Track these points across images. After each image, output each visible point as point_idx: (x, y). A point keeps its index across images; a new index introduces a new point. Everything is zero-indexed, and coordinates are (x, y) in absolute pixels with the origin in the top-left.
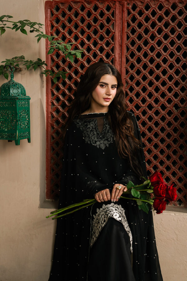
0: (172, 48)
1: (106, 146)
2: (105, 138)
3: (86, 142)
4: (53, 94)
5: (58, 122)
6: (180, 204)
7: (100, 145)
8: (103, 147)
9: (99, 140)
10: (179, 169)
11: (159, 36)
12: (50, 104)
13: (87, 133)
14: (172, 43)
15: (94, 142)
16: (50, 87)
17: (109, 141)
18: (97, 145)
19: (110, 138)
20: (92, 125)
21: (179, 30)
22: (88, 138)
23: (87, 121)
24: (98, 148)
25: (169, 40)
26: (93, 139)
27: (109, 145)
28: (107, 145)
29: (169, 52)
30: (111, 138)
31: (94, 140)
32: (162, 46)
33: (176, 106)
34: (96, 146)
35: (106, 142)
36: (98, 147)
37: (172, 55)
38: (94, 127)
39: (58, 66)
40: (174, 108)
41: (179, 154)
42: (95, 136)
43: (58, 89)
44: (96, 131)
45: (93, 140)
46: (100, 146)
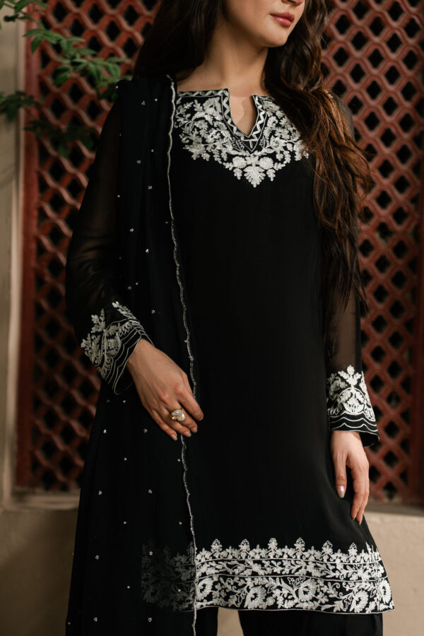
0: (375, 71)
1: (267, 178)
2: (265, 150)
3: (194, 157)
4: (43, 186)
5: (54, 265)
6: (391, 497)
7: (245, 170)
8: (255, 178)
9: (240, 154)
10: (389, 400)
11: (340, 38)
12: (35, 213)
13: (196, 132)
14: (376, 59)
15: (225, 158)
16: (35, 165)
17: (278, 162)
18: (234, 168)
19: (282, 152)
20: (210, 111)
21: (394, 24)
22: (203, 145)
23: (194, 95)
24: (239, 178)
25: (368, 49)
26: (218, 148)
27: (277, 173)
28: (271, 175)
29: (366, 81)
30: (286, 153)
31: (224, 151)
32: (349, 65)
33: (383, 230)
34: (232, 172)
35: (267, 163)
36: (238, 174)
37: (374, 90)
38: (218, 117)
39: (59, 108)
40: (377, 235)
41: (388, 359)
42: (225, 140)
43: (58, 172)
44: (230, 129)
45: (220, 151)
46: (244, 173)
